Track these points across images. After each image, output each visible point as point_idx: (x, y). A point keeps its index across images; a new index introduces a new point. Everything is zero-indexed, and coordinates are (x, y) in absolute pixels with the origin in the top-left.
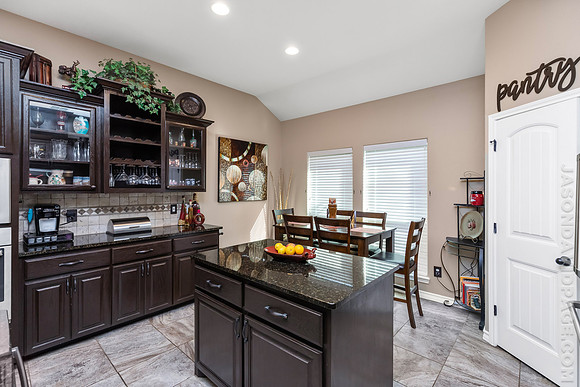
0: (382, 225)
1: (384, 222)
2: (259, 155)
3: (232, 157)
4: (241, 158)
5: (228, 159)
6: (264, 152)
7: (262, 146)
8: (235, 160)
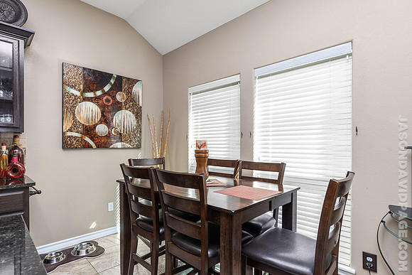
0: (278, 182)
1: (281, 176)
2: (129, 92)
3: (84, 91)
4: (99, 93)
5: (78, 93)
6: (137, 89)
7: (133, 82)
8: (90, 95)
